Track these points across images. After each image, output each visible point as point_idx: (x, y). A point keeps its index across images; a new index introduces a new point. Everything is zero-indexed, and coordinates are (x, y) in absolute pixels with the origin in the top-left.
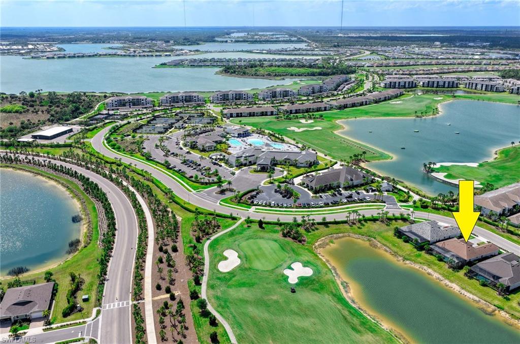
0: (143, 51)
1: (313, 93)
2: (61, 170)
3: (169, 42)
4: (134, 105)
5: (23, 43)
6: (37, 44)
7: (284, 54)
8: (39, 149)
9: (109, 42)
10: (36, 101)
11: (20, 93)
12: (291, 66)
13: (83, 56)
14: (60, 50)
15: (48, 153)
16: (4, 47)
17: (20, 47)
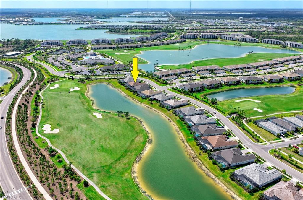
0: (76, 22)
1: (142, 40)
2: (10, 65)
3: (94, 17)
4: (54, 44)
5: (13, 17)
6: (21, 18)
7: (150, 23)
8: (3, 59)
9: (61, 17)
10: (9, 43)
11: (3, 40)
12: (146, 29)
13: (42, 24)
14: (32, 20)
15: (6, 60)
16: (3, 19)
17: (11, 19)
